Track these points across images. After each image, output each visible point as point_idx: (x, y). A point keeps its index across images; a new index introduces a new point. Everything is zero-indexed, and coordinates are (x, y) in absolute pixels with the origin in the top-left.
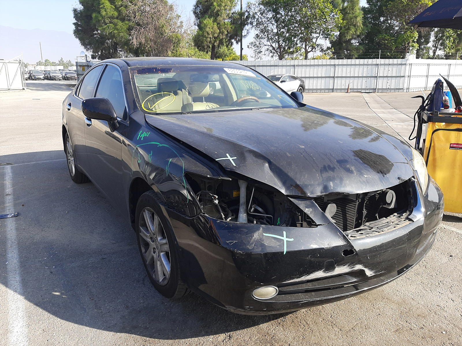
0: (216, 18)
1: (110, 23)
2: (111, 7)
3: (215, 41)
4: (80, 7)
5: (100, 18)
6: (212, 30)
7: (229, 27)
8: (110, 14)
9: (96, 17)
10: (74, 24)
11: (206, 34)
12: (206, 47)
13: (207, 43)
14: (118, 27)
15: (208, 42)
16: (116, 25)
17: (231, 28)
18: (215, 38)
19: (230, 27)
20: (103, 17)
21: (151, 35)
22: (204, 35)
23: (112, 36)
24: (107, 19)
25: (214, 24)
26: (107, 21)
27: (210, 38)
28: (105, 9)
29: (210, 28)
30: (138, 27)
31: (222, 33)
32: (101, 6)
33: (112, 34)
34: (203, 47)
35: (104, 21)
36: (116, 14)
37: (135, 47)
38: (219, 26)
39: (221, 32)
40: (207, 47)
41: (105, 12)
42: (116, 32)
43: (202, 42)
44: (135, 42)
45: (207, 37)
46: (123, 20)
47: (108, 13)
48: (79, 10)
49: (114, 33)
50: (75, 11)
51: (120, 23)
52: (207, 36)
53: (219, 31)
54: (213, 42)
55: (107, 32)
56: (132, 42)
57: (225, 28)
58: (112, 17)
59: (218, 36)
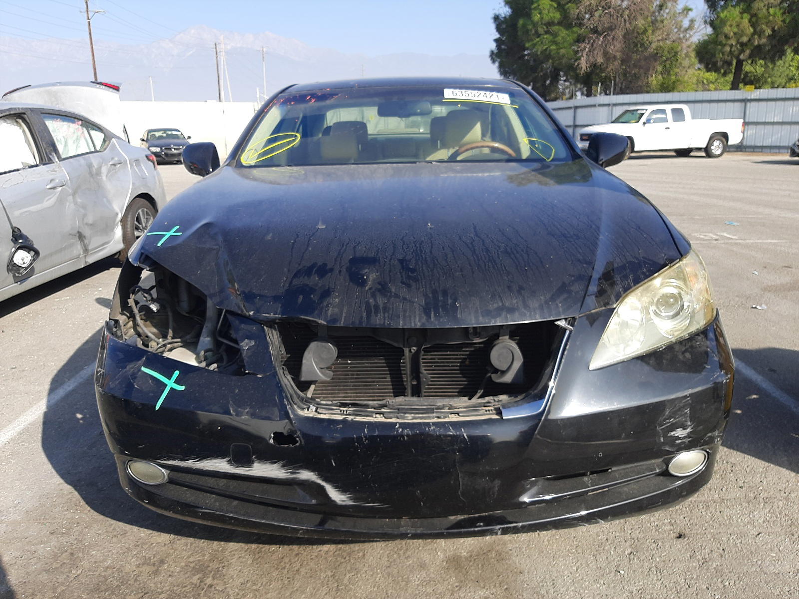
0: (749, 5)
1: (546, 32)
2: (551, 5)
3: (742, 51)
4: (505, 11)
5: (530, 27)
6: (735, 30)
7: (779, 19)
8: (546, 18)
9: (524, 26)
10: (496, 41)
11: (722, 38)
12: (719, 64)
13: (723, 55)
14: (559, 39)
15: (726, 54)
16: (555, 35)
17: (784, 21)
18: (742, 44)
19: (781, 19)
20: (535, 25)
21: (616, 48)
22: (719, 40)
23: (547, 55)
24: (542, 27)
25: (742, 18)
26: (541, 30)
27: (731, 46)
28: (541, 10)
29: (731, 26)
30: (594, 36)
31: (760, 34)
32: (533, 6)
33: (548, 52)
34: (715, 64)
35: (536, 32)
36: (558, 15)
37: (582, 72)
38: (754, 19)
39: (758, 33)
40: (723, 64)
41: (539, 16)
42: (553, 47)
43: (714, 55)
44: (584, 64)
45: (725, 45)
46: (569, 26)
47: (545, 15)
48: (503, 16)
49: (550, 51)
50: (496, 18)
51: (563, 33)
52: (724, 42)
53: (752, 30)
54: (736, 53)
55: (539, 49)
56: (578, 64)
57: (767, 23)
58: (550, 24)
59: (750, 40)
